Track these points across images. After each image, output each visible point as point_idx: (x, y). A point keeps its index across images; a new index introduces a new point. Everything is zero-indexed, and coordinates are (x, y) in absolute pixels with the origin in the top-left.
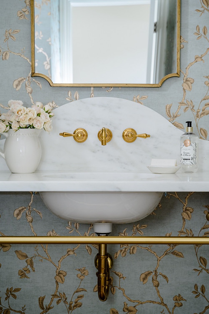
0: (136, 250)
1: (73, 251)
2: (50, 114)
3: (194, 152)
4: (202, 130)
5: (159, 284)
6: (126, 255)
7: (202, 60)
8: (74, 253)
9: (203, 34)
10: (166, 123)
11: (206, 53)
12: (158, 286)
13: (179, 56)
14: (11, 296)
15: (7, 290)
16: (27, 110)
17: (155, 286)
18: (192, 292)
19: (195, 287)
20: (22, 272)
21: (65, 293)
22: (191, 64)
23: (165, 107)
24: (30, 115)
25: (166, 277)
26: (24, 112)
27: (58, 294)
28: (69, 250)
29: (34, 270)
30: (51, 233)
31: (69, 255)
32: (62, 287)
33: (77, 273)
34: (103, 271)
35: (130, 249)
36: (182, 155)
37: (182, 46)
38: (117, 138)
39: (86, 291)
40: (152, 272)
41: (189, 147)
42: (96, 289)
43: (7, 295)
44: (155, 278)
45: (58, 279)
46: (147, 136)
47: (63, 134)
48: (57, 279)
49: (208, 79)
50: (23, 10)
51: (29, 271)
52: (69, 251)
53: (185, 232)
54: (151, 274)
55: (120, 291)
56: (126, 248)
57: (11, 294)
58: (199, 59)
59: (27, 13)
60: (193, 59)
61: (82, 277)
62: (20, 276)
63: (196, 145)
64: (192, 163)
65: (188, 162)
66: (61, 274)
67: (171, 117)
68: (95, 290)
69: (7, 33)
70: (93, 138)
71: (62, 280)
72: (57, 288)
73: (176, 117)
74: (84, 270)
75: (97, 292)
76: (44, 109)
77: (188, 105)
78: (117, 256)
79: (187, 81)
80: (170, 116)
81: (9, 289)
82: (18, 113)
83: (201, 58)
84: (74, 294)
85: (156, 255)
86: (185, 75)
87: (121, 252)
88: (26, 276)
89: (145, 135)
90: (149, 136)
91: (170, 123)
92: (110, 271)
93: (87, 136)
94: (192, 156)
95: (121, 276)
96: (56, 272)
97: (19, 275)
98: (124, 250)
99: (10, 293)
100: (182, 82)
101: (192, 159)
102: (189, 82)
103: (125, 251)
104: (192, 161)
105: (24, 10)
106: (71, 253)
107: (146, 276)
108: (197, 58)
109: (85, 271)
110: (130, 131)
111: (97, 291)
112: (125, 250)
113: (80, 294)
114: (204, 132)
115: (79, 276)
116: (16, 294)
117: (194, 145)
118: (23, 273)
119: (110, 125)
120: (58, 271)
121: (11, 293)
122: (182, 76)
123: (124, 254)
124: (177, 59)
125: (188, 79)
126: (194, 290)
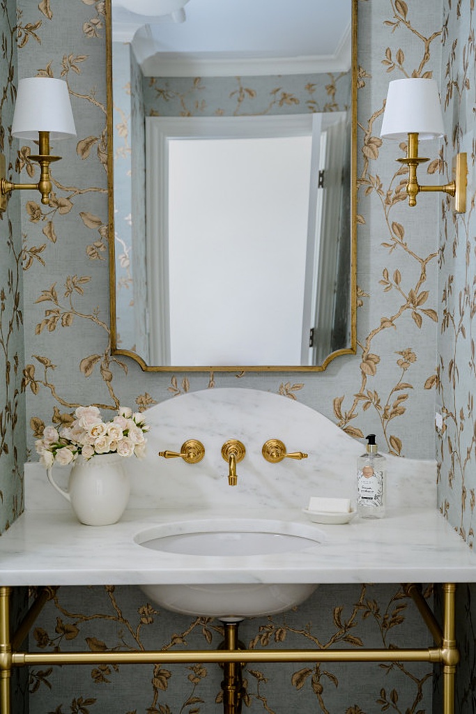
0: (285, 635)
1: (182, 638)
2: (143, 428)
3: (379, 486)
4: (393, 440)
5: (322, 688)
6: (269, 643)
7: (393, 325)
8: (183, 641)
9: (394, 283)
10: (332, 431)
11: (399, 314)
12: (320, 693)
13: (354, 321)
14: (80, 711)
15: (74, 701)
16: (107, 427)
17: (317, 693)
18: (377, 702)
19: (381, 693)
20: (98, 672)
21: (170, 706)
22: (375, 332)
23: (332, 403)
24: (113, 437)
25: (334, 678)
26: (103, 431)
27: (157, 707)
28: (175, 635)
29: (118, 670)
30: (146, 609)
31: (175, 644)
32: (163, 697)
33: (189, 674)
34: (231, 681)
35: (275, 634)
36: (360, 491)
37: (359, 302)
38: (254, 455)
39: (203, 702)
40: (310, 670)
41: (372, 479)
42: (220, 699)
43: (74, 710)
44: (315, 679)
45: (158, 682)
46: (303, 456)
47: (165, 453)
48: (155, 684)
49: (402, 356)
50: (95, 244)
51: (110, 671)
52: (175, 638)
53: (366, 605)
54: (310, 673)
55: (259, 701)
56: (268, 632)
57: (80, 708)
58: (387, 324)
59: (102, 249)
60: (378, 324)
61: (196, 680)
62: (94, 680)
63: (382, 475)
64: (376, 504)
65: (369, 502)
66: (162, 674)
67: (343, 420)
68: (217, 701)
69: (70, 282)
70: (213, 456)
71: (163, 684)
72: (155, 697)
73: (349, 418)
74: (200, 668)
75: (222, 704)
76: (134, 420)
77: (370, 399)
78: (255, 644)
79: (368, 359)
80: (340, 417)
81: (76, 700)
82: (92, 433)
83: (391, 321)
84: (184, 706)
85: (317, 642)
86: (365, 349)
87: (260, 638)
88: (104, 679)
89: (299, 454)
90: (306, 456)
91: (339, 428)
92: (243, 671)
93: (204, 451)
94: (376, 493)
95: (261, 678)
96: (154, 672)
97: (92, 677)
98: (265, 635)
99: (77, 707)
100: (361, 361)
101: (376, 497)
102: (371, 362)
103: (267, 637)
104: (376, 501)
105: (98, 244)
106: (179, 641)
107: (302, 676)
108: (385, 322)
109: (201, 670)
110: (274, 444)
111: (221, 702)
112: (268, 634)
113: (193, 707)
114: (396, 442)
115: (192, 677)
116: (87, 707)
117: (378, 475)
118: (99, 674)
119: (242, 434)
120: (156, 670)
121: (79, 706)
122: (360, 351)
123: (265, 642)
124: (352, 326)
125: (370, 357)
126: (379, 697)
